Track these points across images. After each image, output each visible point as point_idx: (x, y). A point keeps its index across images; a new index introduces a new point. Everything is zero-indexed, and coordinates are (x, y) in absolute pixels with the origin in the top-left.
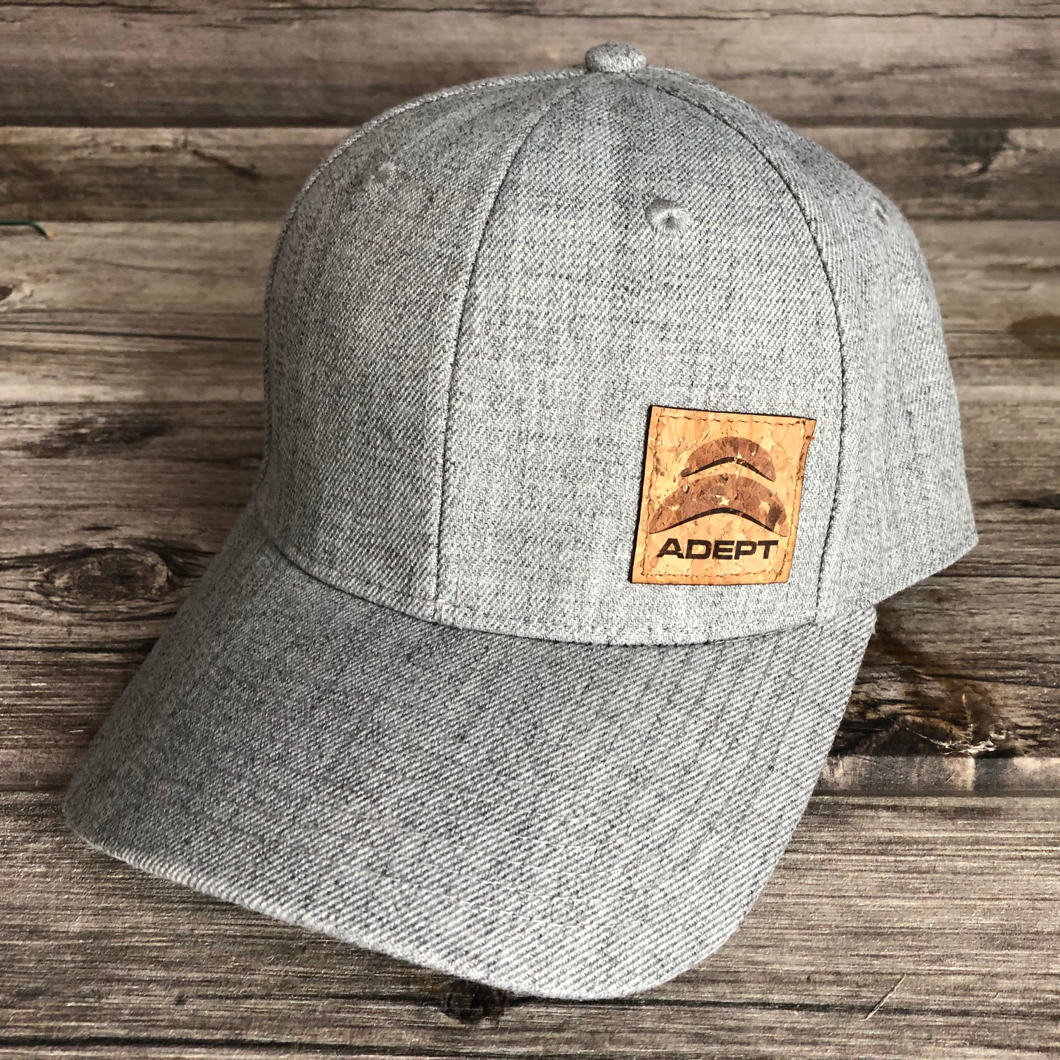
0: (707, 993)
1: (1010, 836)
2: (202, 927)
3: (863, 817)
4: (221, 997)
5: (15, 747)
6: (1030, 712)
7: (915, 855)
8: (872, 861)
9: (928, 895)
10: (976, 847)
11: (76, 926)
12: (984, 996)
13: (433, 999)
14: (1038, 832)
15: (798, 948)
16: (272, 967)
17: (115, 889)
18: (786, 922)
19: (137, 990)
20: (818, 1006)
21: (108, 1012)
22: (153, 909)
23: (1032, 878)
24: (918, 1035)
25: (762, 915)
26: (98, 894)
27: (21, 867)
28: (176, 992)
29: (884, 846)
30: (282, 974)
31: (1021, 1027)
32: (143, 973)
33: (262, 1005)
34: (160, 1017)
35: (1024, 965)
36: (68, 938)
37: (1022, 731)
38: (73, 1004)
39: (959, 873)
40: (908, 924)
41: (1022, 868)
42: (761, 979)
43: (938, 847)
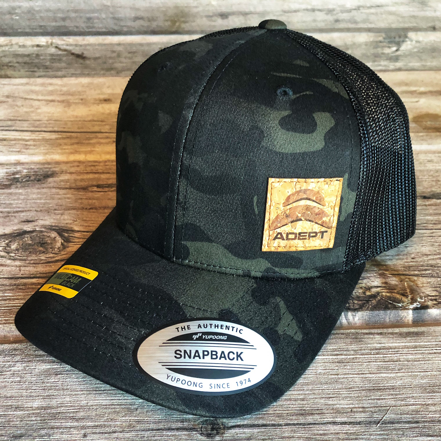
0: (310, 419)
1: (429, 343)
3: (368, 338)
4: (102, 433)
6: (434, 289)
7: (391, 354)
8: (374, 358)
9: (398, 371)
10: (416, 349)
12: (424, 414)
13: (195, 429)
15: (346, 397)
18: (340, 386)
19: (65, 432)
20: (357, 422)
24: (399, 433)
25: (330, 383)
27: (9, 379)
28: (83, 432)
29: (378, 351)
30: (128, 421)
37: (430, 298)
39: (409, 361)
40: (391, 385)
41: (435, 357)
42: (332, 411)
43: (400, 350)
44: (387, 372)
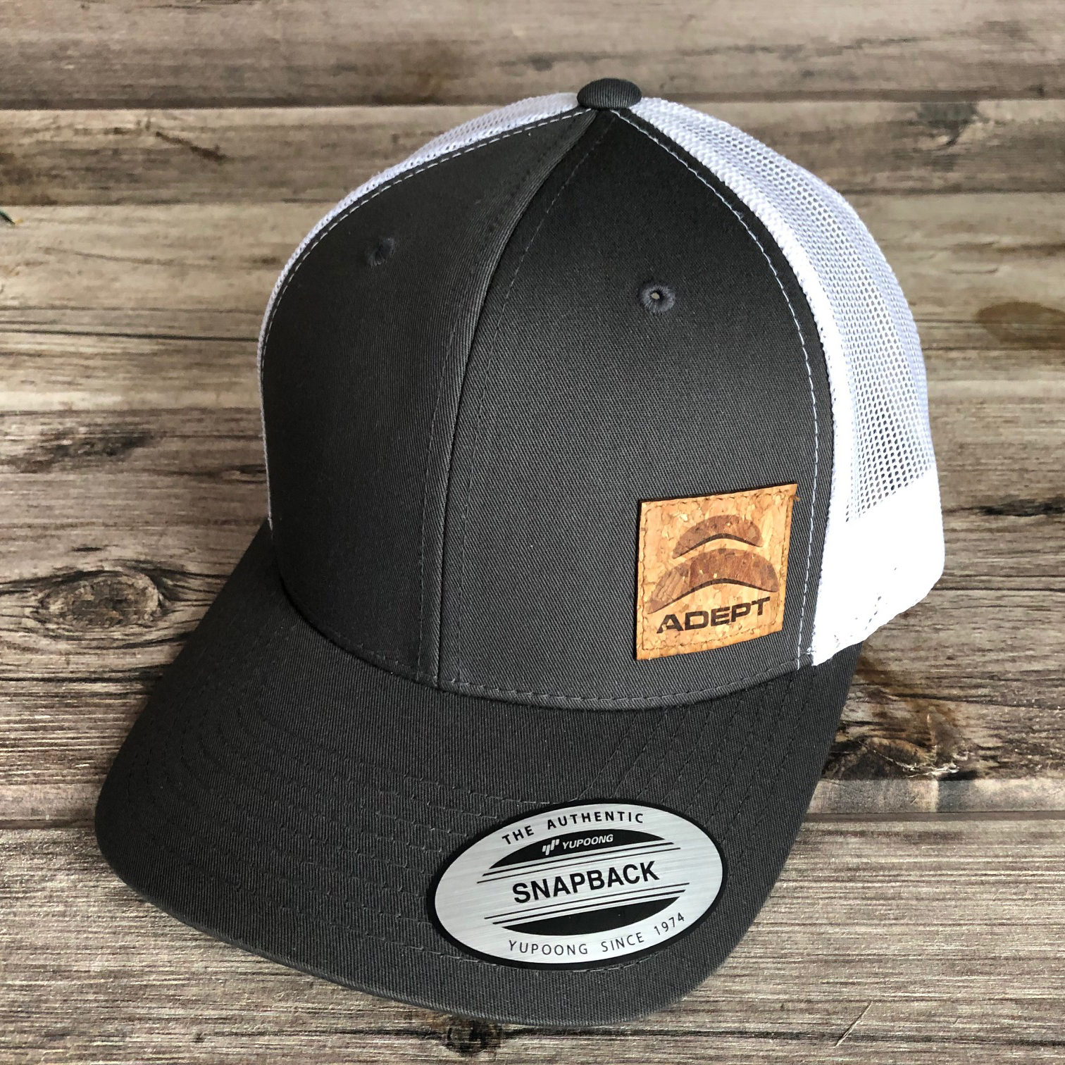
0: (688, 1023)
1: (971, 860)
2: (215, 964)
3: (832, 843)
4: (236, 1034)
5: (25, 783)
6: (992, 732)
7: (882, 881)
8: (841, 888)
9: (894, 922)
10: (939, 872)
11: (96, 966)
12: (945, 1021)
13: (434, 1033)
14: (997, 856)
15: (772, 977)
16: (283, 1004)
17: (130, 927)
18: (762, 951)
19: (157, 1028)
20: (792, 1033)
21: (133, 1050)
22: (167, 947)
23: (991, 903)
26: (114, 933)
27: (40, 907)
28: (195, 1029)
29: (852, 873)
30: (293, 1010)
31: (979, 1052)
32: (163, 1011)
33: (275, 1041)
34: (181, 1055)
35: (983, 991)
36: (89, 977)
37: (982, 752)
38: (99, 1043)
39: (922, 899)
40: (875, 951)
41: (982, 893)
42: (738, 1008)
43: (903, 872)
44: (868, 922)
